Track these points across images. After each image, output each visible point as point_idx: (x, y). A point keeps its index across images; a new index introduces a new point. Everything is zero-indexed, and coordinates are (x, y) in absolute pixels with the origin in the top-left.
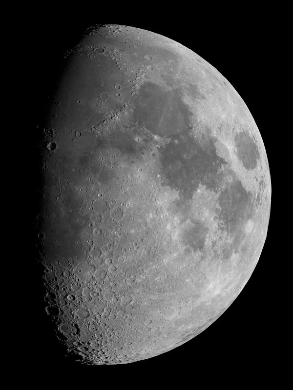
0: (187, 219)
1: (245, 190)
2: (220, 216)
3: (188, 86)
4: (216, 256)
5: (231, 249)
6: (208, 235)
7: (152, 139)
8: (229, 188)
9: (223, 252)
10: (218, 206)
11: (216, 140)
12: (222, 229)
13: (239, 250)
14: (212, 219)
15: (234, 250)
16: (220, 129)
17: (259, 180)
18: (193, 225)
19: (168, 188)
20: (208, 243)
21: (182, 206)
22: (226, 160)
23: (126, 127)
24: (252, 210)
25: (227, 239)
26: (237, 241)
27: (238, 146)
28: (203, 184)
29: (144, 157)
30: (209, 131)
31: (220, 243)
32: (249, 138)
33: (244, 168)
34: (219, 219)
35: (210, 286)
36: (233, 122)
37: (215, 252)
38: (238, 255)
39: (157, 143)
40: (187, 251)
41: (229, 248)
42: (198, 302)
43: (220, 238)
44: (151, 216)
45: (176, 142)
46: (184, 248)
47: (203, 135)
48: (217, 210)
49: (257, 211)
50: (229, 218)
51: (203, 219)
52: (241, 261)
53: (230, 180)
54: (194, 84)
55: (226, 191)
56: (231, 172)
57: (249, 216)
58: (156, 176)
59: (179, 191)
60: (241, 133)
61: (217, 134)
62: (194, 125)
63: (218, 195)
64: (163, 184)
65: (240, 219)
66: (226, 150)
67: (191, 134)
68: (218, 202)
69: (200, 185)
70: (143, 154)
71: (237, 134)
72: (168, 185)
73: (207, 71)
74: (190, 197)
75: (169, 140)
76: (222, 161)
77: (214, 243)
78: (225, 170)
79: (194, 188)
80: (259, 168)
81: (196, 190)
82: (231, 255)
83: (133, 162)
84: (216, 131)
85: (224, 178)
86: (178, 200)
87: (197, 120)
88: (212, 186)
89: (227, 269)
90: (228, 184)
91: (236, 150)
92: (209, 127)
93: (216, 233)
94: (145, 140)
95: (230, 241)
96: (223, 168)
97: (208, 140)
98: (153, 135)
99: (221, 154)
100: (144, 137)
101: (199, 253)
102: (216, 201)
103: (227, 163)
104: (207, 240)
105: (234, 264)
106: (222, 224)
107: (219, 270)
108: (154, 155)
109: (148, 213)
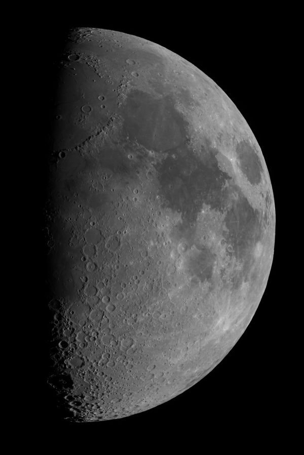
0: (191, 245)
1: (252, 208)
2: (228, 239)
3: (180, 92)
4: (226, 286)
5: (241, 277)
6: (215, 263)
7: (146, 155)
8: (235, 206)
9: (233, 281)
10: (225, 228)
11: (217, 152)
12: (231, 254)
13: (249, 277)
14: (219, 243)
15: (244, 278)
16: (220, 139)
17: (265, 196)
18: (199, 252)
19: (169, 210)
20: (216, 271)
21: (186, 230)
22: (230, 175)
23: (116, 143)
24: (261, 231)
25: (236, 266)
26: (246, 268)
27: (241, 157)
28: (207, 204)
29: (139, 176)
30: (208, 142)
31: (229, 271)
32: (250, 147)
33: (249, 183)
34: (227, 243)
35: (220, 322)
36: (232, 130)
37: (224, 281)
38: (247, 283)
39: (152, 159)
40: (194, 282)
41: (238, 276)
42: (206, 340)
43: (229, 265)
44: (152, 244)
45: (174, 156)
46: (190, 279)
47: (202, 147)
48: (224, 233)
49: (265, 232)
50: (238, 241)
51: (210, 244)
52: (251, 291)
53: (235, 197)
54: (185, 89)
55: (232, 210)
56: (236, 188)
57: (258, 238)
58: (155, 197)
59: (181, 213)
60: (241, 143)
61: (217, 145)
62: (192, 137)
63: (224, 216)
64: (163, 207)
65: (249, 242)
66: (229, 163)
67: (189, 147)
68: (225, 223)
69: (204, 204)
70: (139, 173)
71: (238, 144)
72: (169, 206)
73: (196, 74)
74: (194, 219)
75: (166, 155)
76: (226, 176)
77: (223, 271)
78: (230, 185)
79: (198, 208)
80: (264, 182)
81: (200, 211)
82: (241, 284)
83: (127, 183)
84: (216, 142)
85: (230, 195)
86: (180, 224)
87: (194, 130)
88: (217, 205)
89: (237, 301)
90: (233, 201)
91: (239, 163)
92: (208, 137)
93: (224, 259)
94: (139, 157)
95: (239, 268)
96: (227, 184)
97: (208, 152)
98: (147, 150)
99: (223, 168)
100: (138, 153)
101: (207, 284)
102: (223, 222)
103: (230, 178)
104: (215, 267)
105: (244, 294)
106: (230, 248)
107: (229, 302)
108: (150, 173)
109: (149, 240)
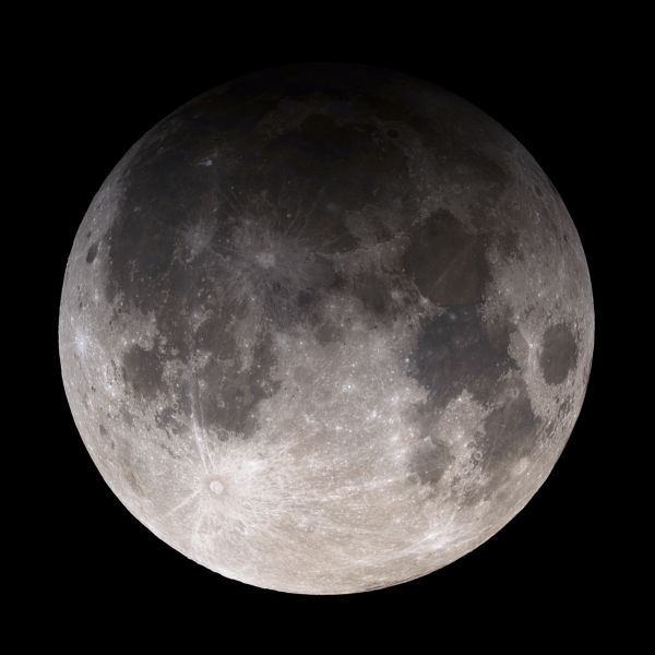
0: (427, 435)
1: (533, 415)
2: (479, 443)
3: (503, 234)
4: (454, 498)
5: (481, 493)
6: (450, 467)
7: (416, 302)
8: (508, 406)
9: (467, 494)
10: (481, 429)
11: (515, 329)
12: (476, 463)
13: (494, 496)
14: (465, 445)
15: (485, 495)
16: (527, 313)
17: (562, 401)
18: (433, 446)
19: (415, 381)
20: (447, 477)
21: (425, 416)
22: (519, 364)
23: (385, 271)
24: (534, 445)
25: (478, 478)
26: (493, 485)
27: (546, 345)
28: (470, 391)
29: (396, 325)
30: (509, 312)
31: (465, 482)
32: (570, 334)
33: (543, 381)
34: (478, 448)
35: (430, 536)
36: (552, 305)
37: (454, 492)
38: (488, 503)
39: (422, 310)
40: (412, 480)
41: (477, 491)
42: (406, 552)
43: (469, 474)
44: (374, 414)
45: (453, 317)
46: (408, 475)
47: (498, 316)
48: (477, 434)
49: (542, 447)
50: (493, 449)
51: (451, 442)
52: (491, 512)
53: (514, 394)
54: (514, 231)
55: (502, 409)
56: (521, 384)
57: (526, 453)
58: (404, 358)
59: (429, 392)
60: (558, 325)
61: (520, 320)
62: (489, 299)
63: (486, 413)
64: (408, 375)
65: (510, 455)
66: (526, 349)
67: (479, 311)
68: (484, 422)
69: (465, 391)
70: (395, 319)
71: (552, 327)
72: (416, 377)
74: (443, 405)
75: (442, 311)
76: (513, 364)
77: (456, 480)
78: (513, 378)
79: (455, 393)
80: (569, 382)
81: (456, 398)
82: (479, 501)
83: (376, 327)
84: (521, 316)
85: (506, 390)
86: (422, 405)
87: (496, 291)
88: (482, 397)
89: (465, 519)
90: (508, 399)
91: (540, 352)
92: (511, 306)
93: (464, 466)
94: (407, 301)
95: (482, 482)
96: (509, 375)
97: (502, 326)
98: (422, 297)
99: (514, 354)
100: (406, 294)
101: (427, 488)
102: (482, 420)
103: (519, 368)
104: (447, 472)
105: (479, 514)
106: (479, 456)
107: (452, 518)
108: (411, 326)
109: (372, 409)
